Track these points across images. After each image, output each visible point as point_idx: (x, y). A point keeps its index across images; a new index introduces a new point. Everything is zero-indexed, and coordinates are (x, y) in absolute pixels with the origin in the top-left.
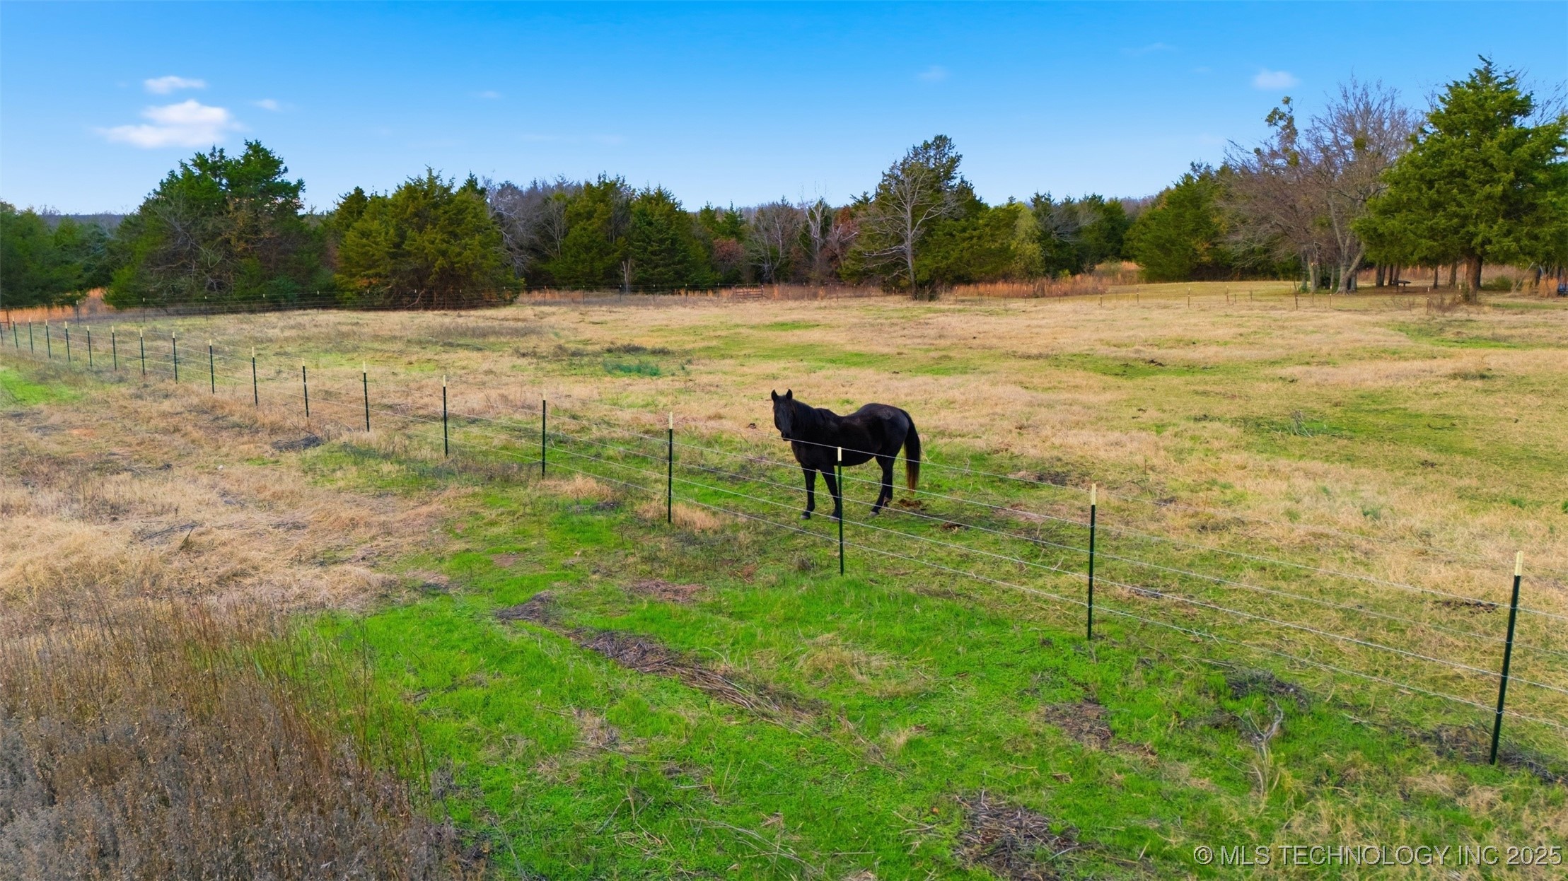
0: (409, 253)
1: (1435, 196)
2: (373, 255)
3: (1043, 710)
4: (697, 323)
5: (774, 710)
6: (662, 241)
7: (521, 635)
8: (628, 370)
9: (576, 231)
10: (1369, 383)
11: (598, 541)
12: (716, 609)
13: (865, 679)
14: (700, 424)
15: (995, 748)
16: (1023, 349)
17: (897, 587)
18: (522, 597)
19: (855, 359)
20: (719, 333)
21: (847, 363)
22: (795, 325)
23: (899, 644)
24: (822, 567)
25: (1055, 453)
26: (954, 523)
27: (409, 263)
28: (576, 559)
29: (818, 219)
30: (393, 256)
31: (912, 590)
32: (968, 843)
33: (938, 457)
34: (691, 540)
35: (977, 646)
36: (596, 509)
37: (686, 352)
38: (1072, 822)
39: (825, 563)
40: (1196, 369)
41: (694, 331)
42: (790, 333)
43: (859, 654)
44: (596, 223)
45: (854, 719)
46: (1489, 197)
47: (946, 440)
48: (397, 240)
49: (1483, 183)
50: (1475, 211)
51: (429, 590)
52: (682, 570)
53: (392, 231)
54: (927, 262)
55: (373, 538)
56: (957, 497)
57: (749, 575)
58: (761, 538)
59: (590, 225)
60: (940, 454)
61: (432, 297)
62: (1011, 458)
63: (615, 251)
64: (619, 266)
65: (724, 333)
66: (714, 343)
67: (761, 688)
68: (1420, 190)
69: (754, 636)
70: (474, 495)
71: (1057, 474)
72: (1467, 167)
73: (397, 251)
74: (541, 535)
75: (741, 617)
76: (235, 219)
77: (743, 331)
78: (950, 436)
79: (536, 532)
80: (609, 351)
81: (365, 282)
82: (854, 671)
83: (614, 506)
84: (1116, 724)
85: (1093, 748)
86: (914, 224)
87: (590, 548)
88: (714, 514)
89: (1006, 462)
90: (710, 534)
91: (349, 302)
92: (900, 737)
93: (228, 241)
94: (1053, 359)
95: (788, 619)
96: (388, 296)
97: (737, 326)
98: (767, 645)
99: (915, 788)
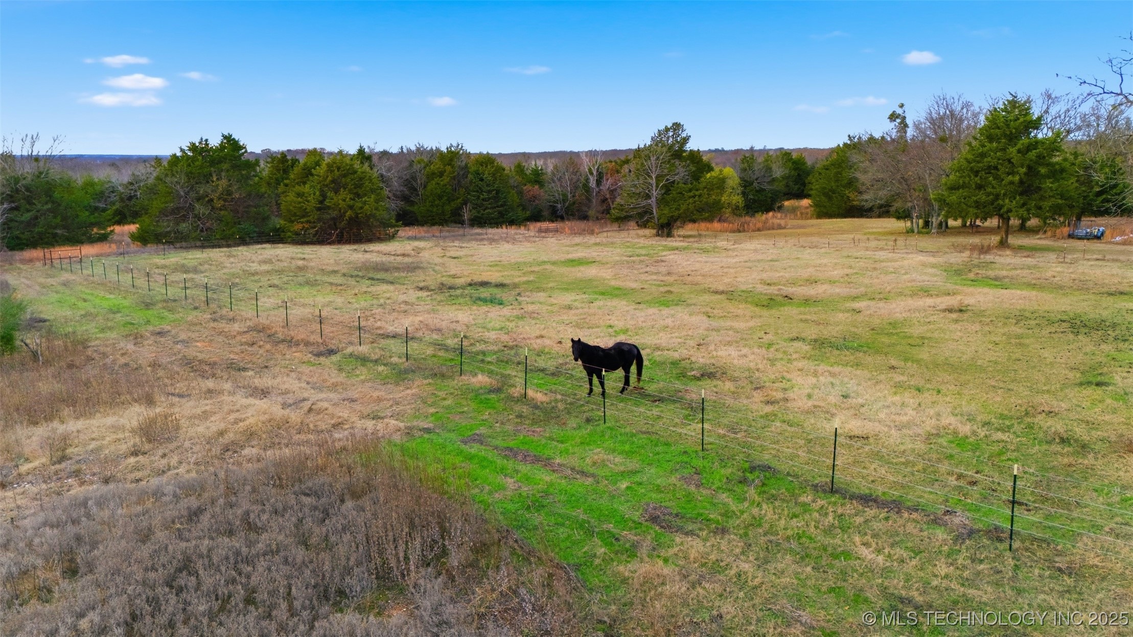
0: (329, 208)
1: (979, 182)
2: (306, 209)
3: (678, 477)
4: (519, 260)
5: (578, 476)
6: (489, 192)
7: (475, 449)
8: (485, 301)
9: (432, 185)
10: (898, 315)
11: (494, 408)
12: (551, 439)
13: (613, 466)
14: (532, 341)
15: (659, 489)
16: (714, 287)
17: (628, 430)
18: (470, 433)
19: (616, 292)
20: (533, 269)
21: (611, 295)
22: (580, 262)
23: (627, 453)
24: (596, 421)
25: (713, 361)
26: (658, 400)
27: (329, 214)
28: (487, 417)
29: (595, 173)
30: (319, 209)
31: (634, 431)
32: (644, 517)
33: (655, 363)
34: (536, 407)
35: (658, 454)
36: (491, 391)
37: (515, 286)
38: (680, 511)
39: (597, 418)
40: (810, 302)
41: (517, 266)
42: (577, 269)
43: (611, 457)
44: (446, 179)
45: (608, 480)
46: (1012, 183)
47: (659, 353)
48: (321, 198)
49: (1009, 174)
50: (1003, 192)
51: (428, 431)
52: (534, 422)
53: (318, 193)
54: (665, 212)
55: (391, 406)
56: (661, 384)
57: (564, 424)
58: (568, 406)
59: (442, 181)
60: (655, 361)
61: (343, 236)
62: (690, 364)
63: (458, 198)
64: (461, 208)
65: (537, 269)
66: (531, 278)
67: (573, 469)
68: (970, 177)
69: (568, 450)
70: (430, 384)
71: (711, 373)
72: (998, 163)
73: (322, 207)
74: (468, 405)
75: (562, 442)
76: (218, 185)
77: (548, 267)
78: (662, 350)
79: (465, 403)
80: (470, 285)
81: (300, 226)
82: (608, 463)
83: (498, 390)
84: (704, 481)
85: (692, 488)
86: (657, 187)
87: (491, 411)
88: (546, 394)
89: (688, 366)
90: (545, 404)
91: (289, 240)
92: (623, 485)
93: (212, 200)
94: (729, 294)
95: (582, 443)
96: (315, 235)
97: (544, 262)
98: (574, 453)
99: (628, 501)
